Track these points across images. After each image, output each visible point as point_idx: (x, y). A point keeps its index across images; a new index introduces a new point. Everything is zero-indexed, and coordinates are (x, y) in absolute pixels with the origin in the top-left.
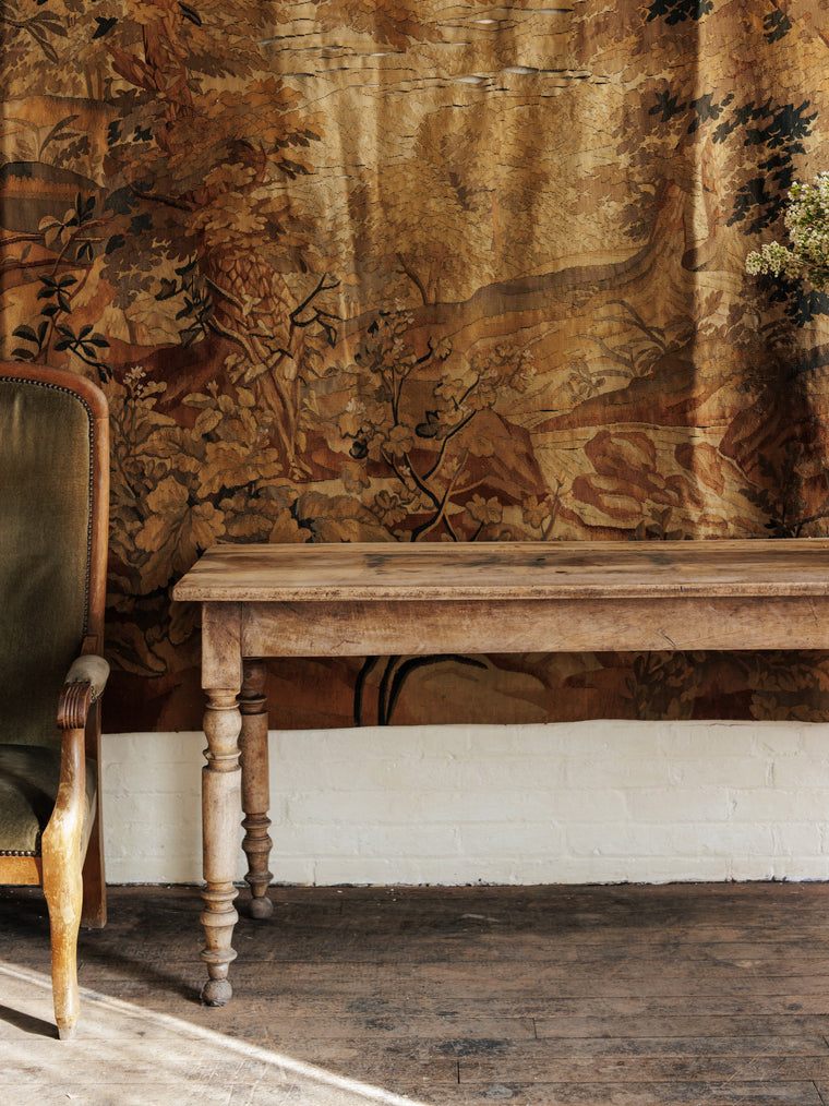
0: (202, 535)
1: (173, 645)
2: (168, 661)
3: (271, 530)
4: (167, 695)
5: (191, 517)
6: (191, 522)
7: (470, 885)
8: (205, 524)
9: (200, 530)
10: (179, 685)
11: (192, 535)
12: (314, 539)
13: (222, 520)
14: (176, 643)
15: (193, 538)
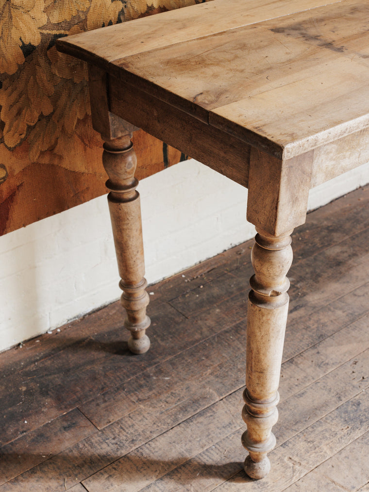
0: (24, 29)
1: (9, 149)
2: (7, 166)
3: (88, 9)
4: (12, 197)
5: (10, 12)
6: (11, 18)
7: (225, 251)
8: (25, 16)
9: (21, 24)
10: (21, 185)
11: (13, 30)
12: (122, 18)
13: (43, 9)
14: (12, 146)
15: (15, 35)
